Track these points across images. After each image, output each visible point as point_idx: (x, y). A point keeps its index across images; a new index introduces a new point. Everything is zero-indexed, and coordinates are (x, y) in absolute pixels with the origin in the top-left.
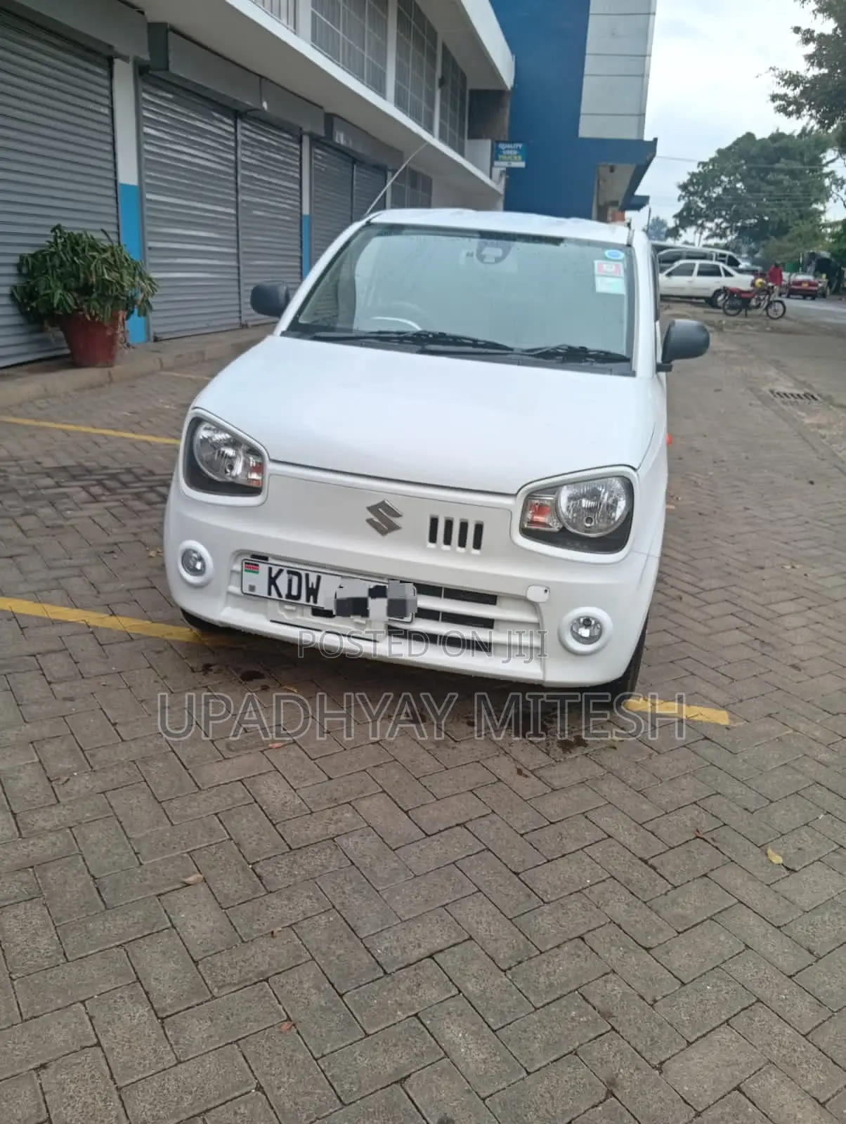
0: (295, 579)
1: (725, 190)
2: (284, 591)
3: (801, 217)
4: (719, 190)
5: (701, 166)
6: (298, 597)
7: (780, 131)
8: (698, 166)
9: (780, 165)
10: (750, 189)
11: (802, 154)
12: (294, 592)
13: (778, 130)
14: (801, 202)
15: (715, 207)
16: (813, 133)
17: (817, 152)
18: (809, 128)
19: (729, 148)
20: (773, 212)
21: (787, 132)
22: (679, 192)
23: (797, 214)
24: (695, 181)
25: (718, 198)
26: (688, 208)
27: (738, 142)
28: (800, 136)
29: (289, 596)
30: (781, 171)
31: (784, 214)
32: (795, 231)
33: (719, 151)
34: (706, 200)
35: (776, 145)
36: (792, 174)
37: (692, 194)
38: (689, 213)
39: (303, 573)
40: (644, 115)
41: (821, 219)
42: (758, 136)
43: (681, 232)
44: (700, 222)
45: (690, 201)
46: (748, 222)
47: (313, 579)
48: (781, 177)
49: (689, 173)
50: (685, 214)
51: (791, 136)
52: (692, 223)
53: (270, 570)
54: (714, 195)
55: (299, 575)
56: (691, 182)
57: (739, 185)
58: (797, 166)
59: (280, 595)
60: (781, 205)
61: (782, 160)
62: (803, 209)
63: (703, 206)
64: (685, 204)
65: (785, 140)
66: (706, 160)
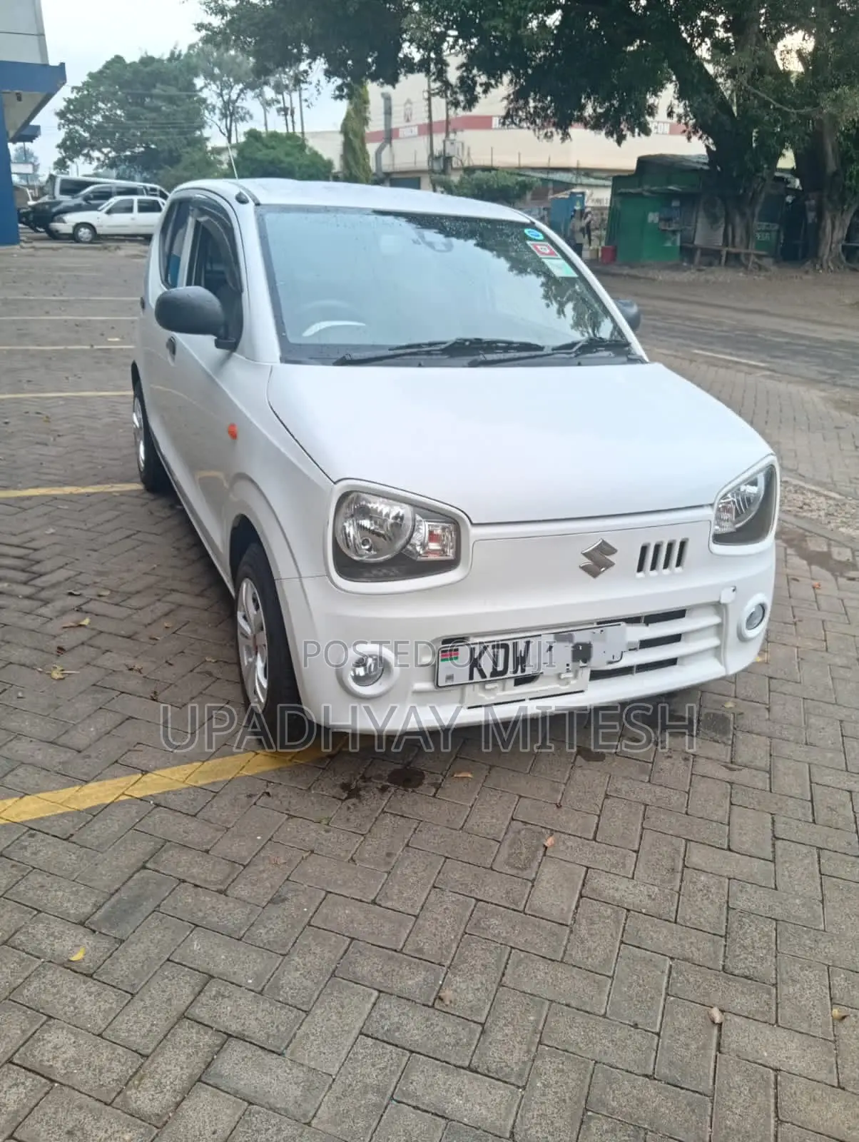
0: (502, 652)
1: (104, 117)
2: (488, 670)
3: (189, 144)
4: (99, 118)
5: (75, 91)
6: (505, 671)
7: (150, 54)
8: (72, 92)
9: (156, 91)
10: (130, 116)
11: (176, 78)
12: (500, 668)
13: (146, 53)
14: (186, 130)
15: (100, 136)
16: (182, 58)
17: (191, 76)
18: (177, 53)
19: (101, 72)
20: (161, 140)
21: (156, 56)
22: (57, 120)
23: (185, 142)
24: (72, 107)
25: (99, 126)
26: (70, 136)
27: (108, 65)
28: (170, 60)
29: (495, 673)
30: (158, 97)
31: (172, 142)
32: (186, 160)
33: (91, 75)
34: (88, 128)
35: (148, 69)
36: (171, 100)
37: (70, 122)
38: (73, 141)
39: (510, 644)
40: (43, 35)
41: (207, 147)
42: (128, 61)
43: (69, 163)
44: (85, 151)
45: (70, 130)
46: (137, 150)
47: (521, 646)
48: (160, 103)
49: (65, 99)
50: (68, 143)
51: (160, 61)
52: (77, 153)
53: (472, 651)
54: (94, 123)
55: (506, 647)
56: (67, 109)
57: (119, 112)
58: (173, 91)
59: (483, 675)
60: (167, 133)
61: (158, 85)
62: (188, 136)
63: (86, 135)
64: (66, 133)
65: (155, 65)
66: (80, 85)
